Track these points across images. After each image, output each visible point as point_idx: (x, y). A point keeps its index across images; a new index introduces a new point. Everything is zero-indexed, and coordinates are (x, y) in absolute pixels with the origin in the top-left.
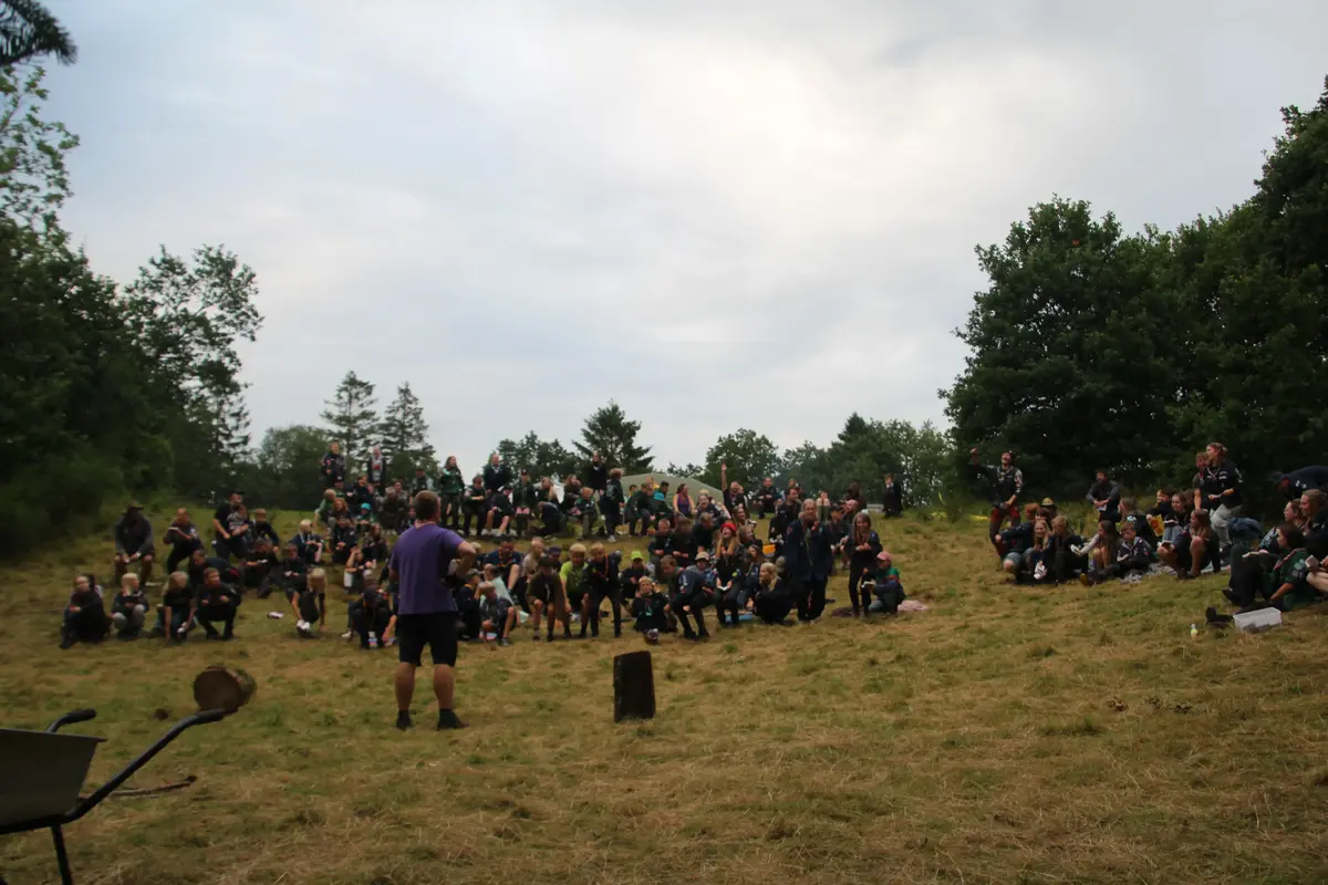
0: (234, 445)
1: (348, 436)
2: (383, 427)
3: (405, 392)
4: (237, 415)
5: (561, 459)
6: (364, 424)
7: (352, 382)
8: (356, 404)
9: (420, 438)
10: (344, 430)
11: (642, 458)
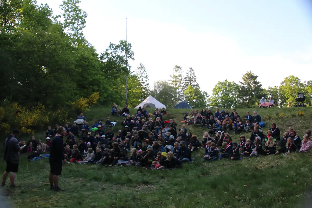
0: (146, 85)
1: (175, 81)
2: (185, 78)
3: (191, 68)
4: (146, 77)
5: (235, 85)
6: (180, 78)
7: (177, 67)
8: (178, 72)
9: (195, 81)
10: (174, 80)
11: (259, 85)
